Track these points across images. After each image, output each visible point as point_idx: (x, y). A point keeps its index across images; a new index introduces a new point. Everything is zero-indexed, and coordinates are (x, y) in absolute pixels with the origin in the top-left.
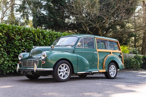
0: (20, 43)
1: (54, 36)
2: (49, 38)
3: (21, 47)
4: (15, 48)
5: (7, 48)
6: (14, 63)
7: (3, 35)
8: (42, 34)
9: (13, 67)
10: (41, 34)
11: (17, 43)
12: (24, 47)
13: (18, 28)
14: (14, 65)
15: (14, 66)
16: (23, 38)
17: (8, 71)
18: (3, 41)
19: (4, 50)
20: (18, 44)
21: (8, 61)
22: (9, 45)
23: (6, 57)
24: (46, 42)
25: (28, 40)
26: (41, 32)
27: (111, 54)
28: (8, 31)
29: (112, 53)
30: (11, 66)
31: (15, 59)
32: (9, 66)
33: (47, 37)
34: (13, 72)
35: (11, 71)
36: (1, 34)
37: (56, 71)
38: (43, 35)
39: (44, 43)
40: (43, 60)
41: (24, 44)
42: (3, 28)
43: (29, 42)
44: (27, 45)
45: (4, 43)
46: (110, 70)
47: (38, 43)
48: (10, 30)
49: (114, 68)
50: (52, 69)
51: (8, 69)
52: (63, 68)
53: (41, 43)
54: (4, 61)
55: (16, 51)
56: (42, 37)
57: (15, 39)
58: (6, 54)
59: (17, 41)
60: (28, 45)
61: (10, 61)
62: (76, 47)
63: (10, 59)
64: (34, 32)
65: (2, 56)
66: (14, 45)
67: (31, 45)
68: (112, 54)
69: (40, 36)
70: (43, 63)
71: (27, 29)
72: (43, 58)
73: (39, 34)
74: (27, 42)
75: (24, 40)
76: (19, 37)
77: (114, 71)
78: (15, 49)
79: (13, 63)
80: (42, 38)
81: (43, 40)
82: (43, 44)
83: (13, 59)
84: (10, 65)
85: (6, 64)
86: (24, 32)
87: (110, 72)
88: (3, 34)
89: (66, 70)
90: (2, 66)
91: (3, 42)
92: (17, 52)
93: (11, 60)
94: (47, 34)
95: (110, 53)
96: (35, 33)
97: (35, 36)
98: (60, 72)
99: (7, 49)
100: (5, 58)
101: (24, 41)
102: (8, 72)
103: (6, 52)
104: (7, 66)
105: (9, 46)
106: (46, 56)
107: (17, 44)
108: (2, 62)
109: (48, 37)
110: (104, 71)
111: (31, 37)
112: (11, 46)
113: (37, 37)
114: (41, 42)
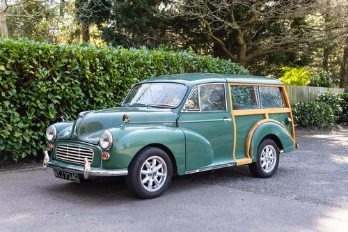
0: (48, 87)
1: (131, 64)
2: (118, 68)
3: (52, 96)
4: (37, 98)
5: (19, 99)
6: (36, 133)
7: (8, 70)
8: (100, 60)
9: (34, 143)
10: (97, 60)
11: (42, 86)
12: (59, 95)
13: (42, 49)
14: (36, 138)
15: (37, 141)
16: (57, 74)
17: (24, 153)
18: (7, 83)
19: (12, 106)
20: (44, 90)
21: (23, 130)
22: (23, 93)
23: (17, 123)
24: (111, 78)
25: (67, 78)
26: (99, 57)
27: (265, 118)
28: (20, 59)
29: (267, 116)
30: (31, 141)
31: (38, 125)
32: (24, 141)
33: (114, 68)
34: (35, 153)
35: (32, 153)
36: (2, 68)
37: (134, 176)
38: (103, 62)
39: (106, 81)
40: (104, 150)
41: (58, 88)
42: (6, 52)
43: (71, 81)
44: (65, 90)
45: (10, 88)
46: (263, 156)
47: (92, 83)
48: (24, 57)
49: (271, 152)
50: (127, 172)
51: (22, 150)
52: (151, 167)
53: (100, 83)
54: (12, 132)
55: (40, 105)
56: (102, 68)
57: (37, 78)
58: (17, 114)
59: (41, 83)
60: (67, 90)
61: (27, 130)
62: (182, 111)
63: (28, 125)
64: (81, 57)
65: (8, 119)
66: (34, 91)
67: (74, 88)
68: (268, 119)
69: (96, 66)
70: (105, 159)
71: (64, 51)
72: (105, 145)
73: (95, 61)
74: (66, 82)
75: (58, 78)
76: (47, 72)
77: (271, 158)
78: (38, 102)
79: (33, 134)
80: (102, 70)
81: (104, 74)
82: (104, 84)
83: (34, 124)
84: (28, 140)
85: (19, 138)
86: (57, 59)
87: (262, 162)
88: (8, 66)
89: (160, 171)
90: (10, 143)
91: (9, 86)
92: (44, 108)
93: (30, 128)
94: (113, 60)
95: (263, 116)
96: (84, 58)
97: (83, 67)
98: (144, 176)
99: (18, 102)
100: (15, 125)
101: (58, 81)
102: (24, 155)
103: (17, 111)
104: (21, 142)
105: (24, 96)
106: (111, 141)
107: (42, 89)
108: (9, 133)
109: (116, 66)
110: (249, 161)
111: (75, 69)
112: (27, 94)
113: (88, 68)
114: (98, 80)
